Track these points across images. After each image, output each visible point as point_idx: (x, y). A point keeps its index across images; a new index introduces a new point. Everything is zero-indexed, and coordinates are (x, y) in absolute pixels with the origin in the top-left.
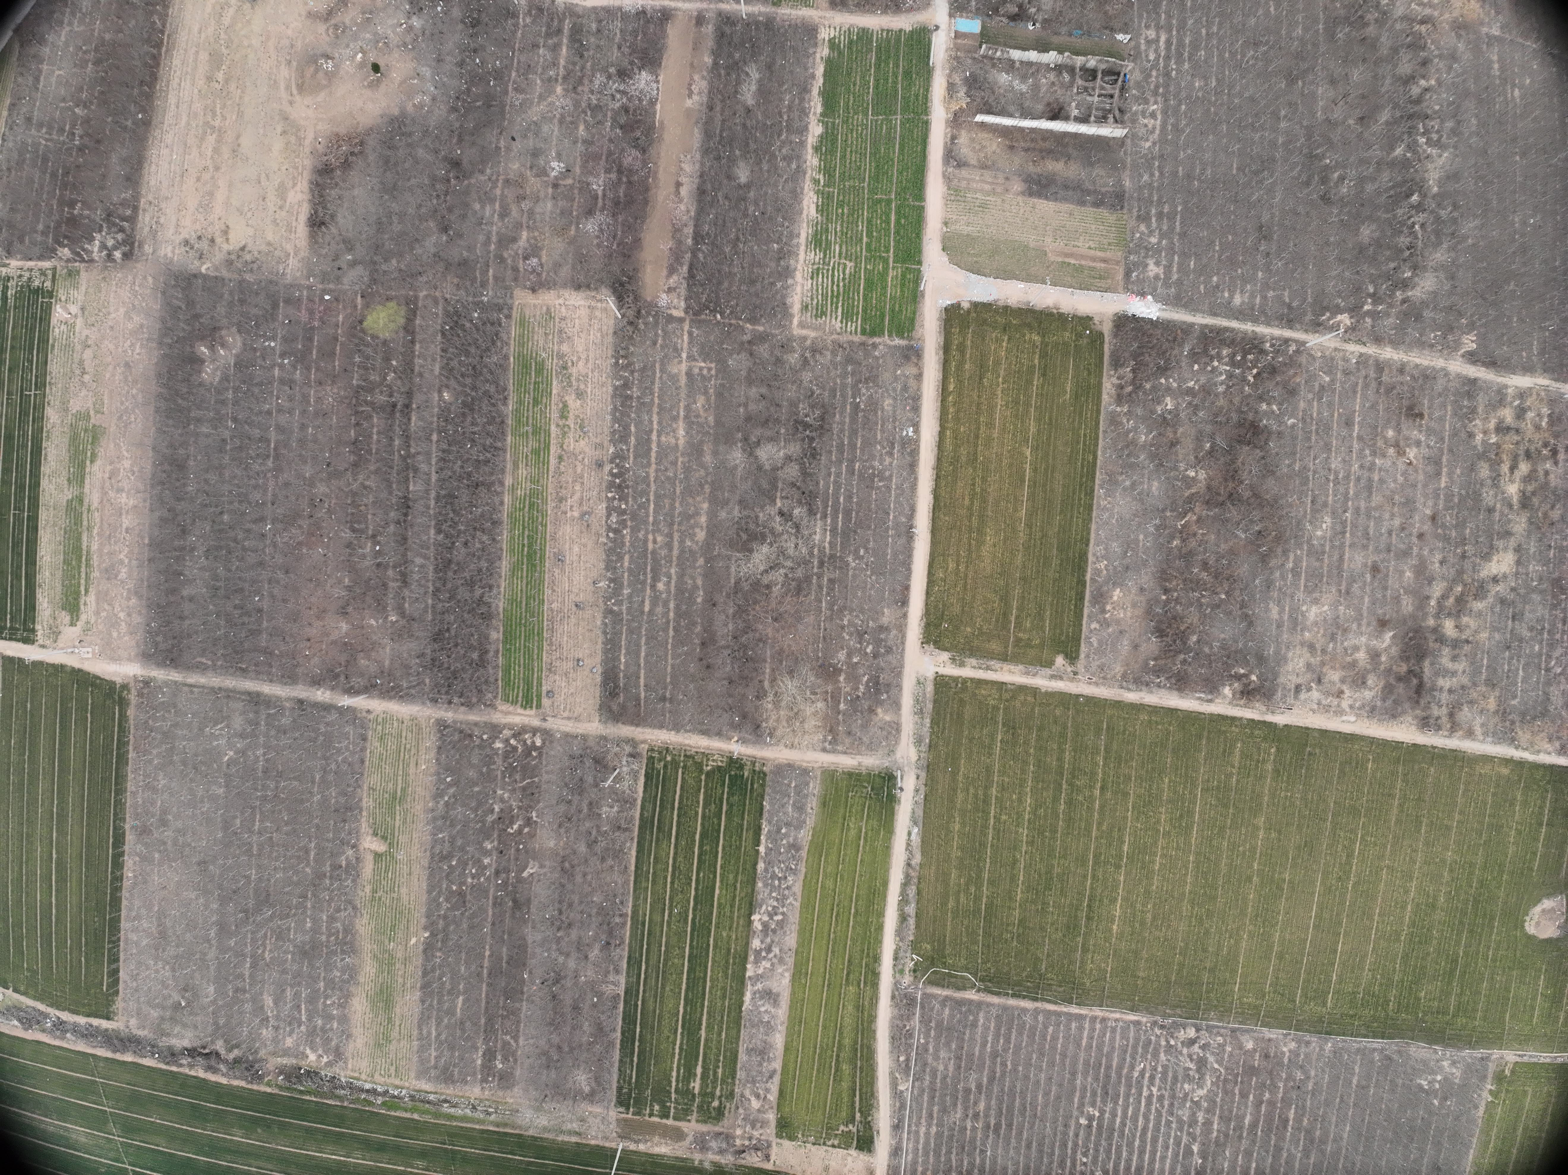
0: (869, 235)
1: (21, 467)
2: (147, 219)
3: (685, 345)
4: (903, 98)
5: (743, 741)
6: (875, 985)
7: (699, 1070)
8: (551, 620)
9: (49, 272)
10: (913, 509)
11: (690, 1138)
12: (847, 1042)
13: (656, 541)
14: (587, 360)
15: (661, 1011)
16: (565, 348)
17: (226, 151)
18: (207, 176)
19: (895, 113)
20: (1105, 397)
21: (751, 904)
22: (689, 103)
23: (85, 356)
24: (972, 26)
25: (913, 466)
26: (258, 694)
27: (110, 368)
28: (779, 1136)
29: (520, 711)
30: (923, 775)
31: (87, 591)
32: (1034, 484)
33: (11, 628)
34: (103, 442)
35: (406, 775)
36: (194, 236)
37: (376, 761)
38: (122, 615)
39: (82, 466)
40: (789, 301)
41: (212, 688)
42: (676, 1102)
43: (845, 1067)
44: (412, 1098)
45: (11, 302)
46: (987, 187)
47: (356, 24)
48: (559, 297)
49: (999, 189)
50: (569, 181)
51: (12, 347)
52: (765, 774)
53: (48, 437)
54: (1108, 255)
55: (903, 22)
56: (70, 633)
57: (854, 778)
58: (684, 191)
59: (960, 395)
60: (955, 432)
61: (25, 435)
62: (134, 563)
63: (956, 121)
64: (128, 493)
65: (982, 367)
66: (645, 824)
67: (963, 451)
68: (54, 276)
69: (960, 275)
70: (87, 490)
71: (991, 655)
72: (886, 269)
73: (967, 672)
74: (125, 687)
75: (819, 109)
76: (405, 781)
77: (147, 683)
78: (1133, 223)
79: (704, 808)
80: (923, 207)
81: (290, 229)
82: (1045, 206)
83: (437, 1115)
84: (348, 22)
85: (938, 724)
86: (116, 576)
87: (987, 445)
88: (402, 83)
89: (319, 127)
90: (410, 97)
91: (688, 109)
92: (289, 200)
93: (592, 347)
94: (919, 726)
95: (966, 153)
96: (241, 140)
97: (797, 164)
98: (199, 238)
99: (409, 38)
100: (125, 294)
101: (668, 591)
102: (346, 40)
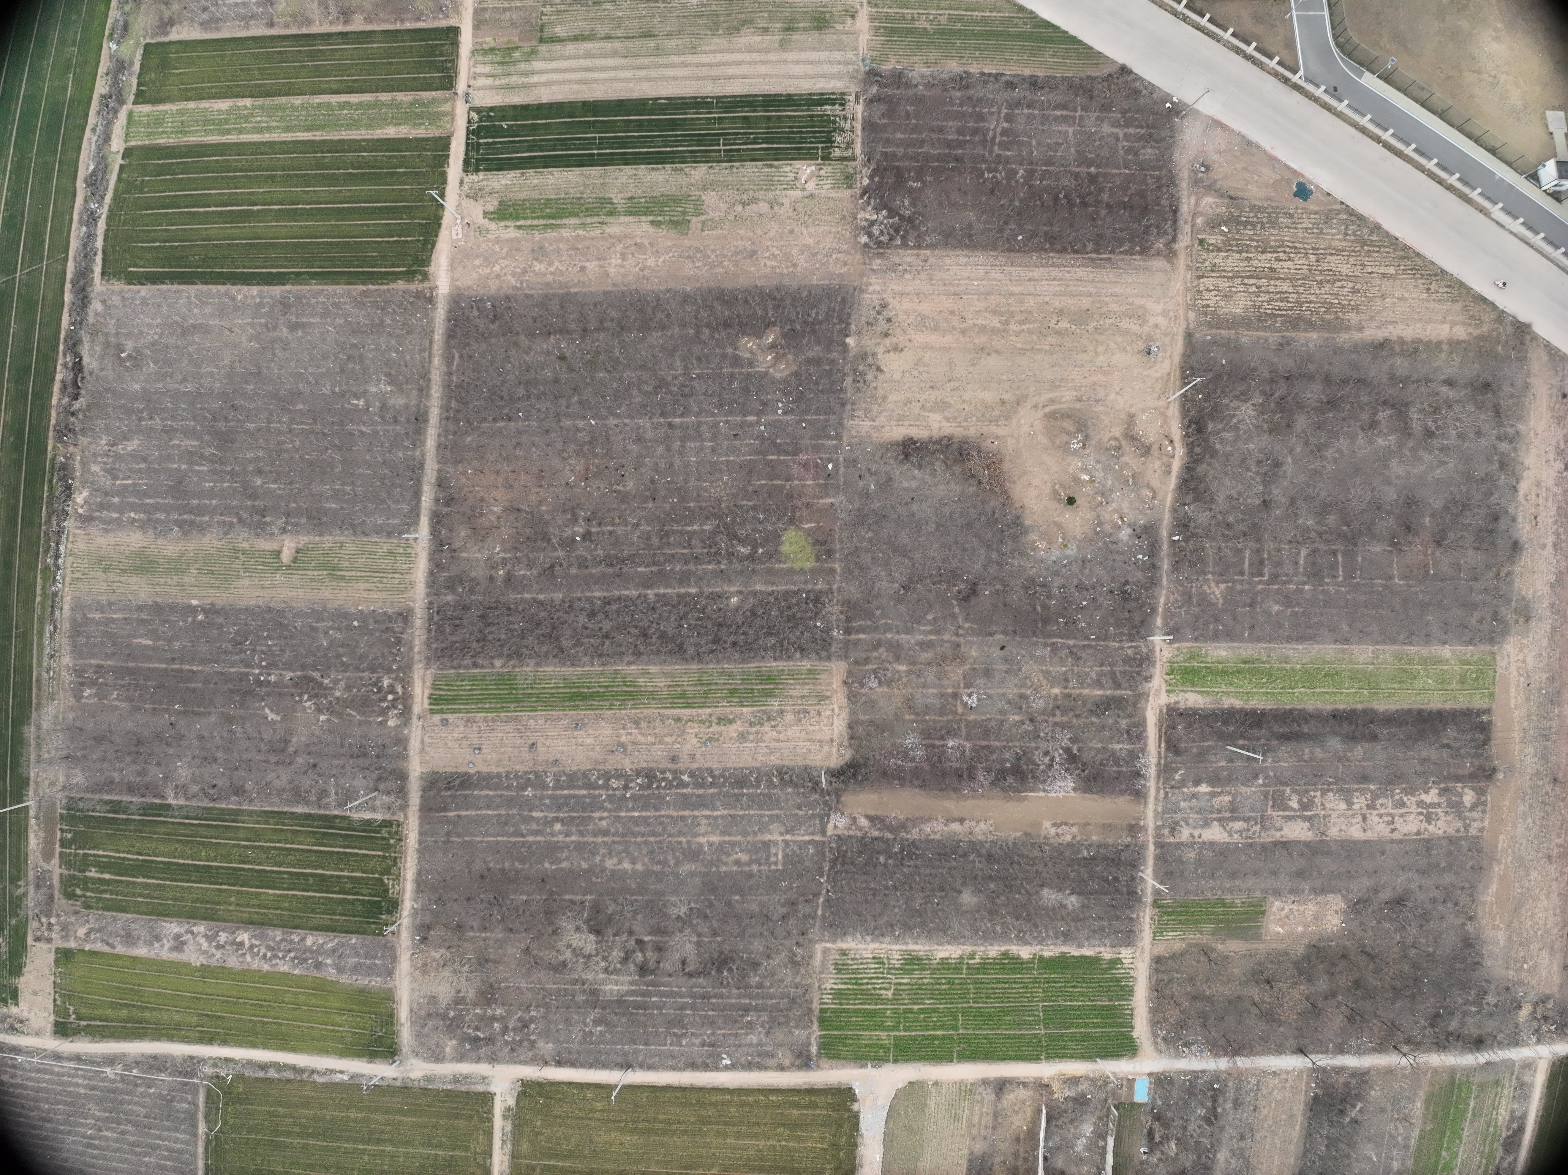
0: (921, 1011)
1: (643, 141)
2: (908, 259)
3: (798, 838)
4: (1062, 1035)
5: (415, 913)
6: (201, 1041)
7: (107, 876)
8: (516, 719)
9: (850, 153)
10: (651, 1067)
11: (46, 867)
12: (147, 1014)
13: (602, 819)
14: (778, 741)
15: (158, 840)
16: (789, 717)
17: (982, 340)
18: (955, 321)
19: (1046, 1028)
21: (262, 924)
22: (1047, 824)
23: (761, 204)
24: (1141, 1095)
25: (693, 1066)
26: (426, 421)
27: (750, 234)
28: (57, 950)
29: (427, 692)
30: (398, 1084)
31: (519, 227)
33: (479, 144)
34: (672, 234)
35: (357, 580)
36: (891, 314)
37: (369, 548)
38: (497, 268)
39: (646, 212)
40: (849, 938)
41: (429, 373)
42: (76, 855)
43: (124, 1013)
44: (55, 594)
45: (818, 110)
46: (976, 1119)
47: (1122, 469)
48: (840, 708)
49: (974, 1131)
50: (960, 710)
51: (769, 118)
52: (384, 935)
53: (676, 170)
55: (1141, 1029)
56: (476, 212)
57: (389, 1019)
58: (955, 827)
59: (766, 1106)
60: (729, 1103)
61: (678, 142)
62: (550, 278)
63: (1042, 1086)
64: (622, 266)
65: (795, 1125)
66: (329, 821)
67: (711, 1112)
68: (845, 159)
69: (884, 1101)
70: (623, 219)
71: (516, 1144)
72: (887, 1029)
73: (498, 1122)
74: (426, 276)
75: (1047, 954)
76: (349, 580)
77: (431, 300)
79: (348, 877)
80: (951, 1061)
81: (900, 419)
83: (41, 620)
84: (1125, 459)
85: (447, 1096)
86: (536, 259)
87: (718, 1134)
88: (1058, 525)
89: (1010, 441)
90: (1044, 536)
91: (1040, 824)
92: (931, 415)
93: (791, 745)
94: (443, 1079)
95: (1009, 1098)
96: (994, 355)
97: (988, 937)
98: (889, 320)
99: (1108, 528)
100: (828, 243)
101: (552, 834)
102: (1104, 459)
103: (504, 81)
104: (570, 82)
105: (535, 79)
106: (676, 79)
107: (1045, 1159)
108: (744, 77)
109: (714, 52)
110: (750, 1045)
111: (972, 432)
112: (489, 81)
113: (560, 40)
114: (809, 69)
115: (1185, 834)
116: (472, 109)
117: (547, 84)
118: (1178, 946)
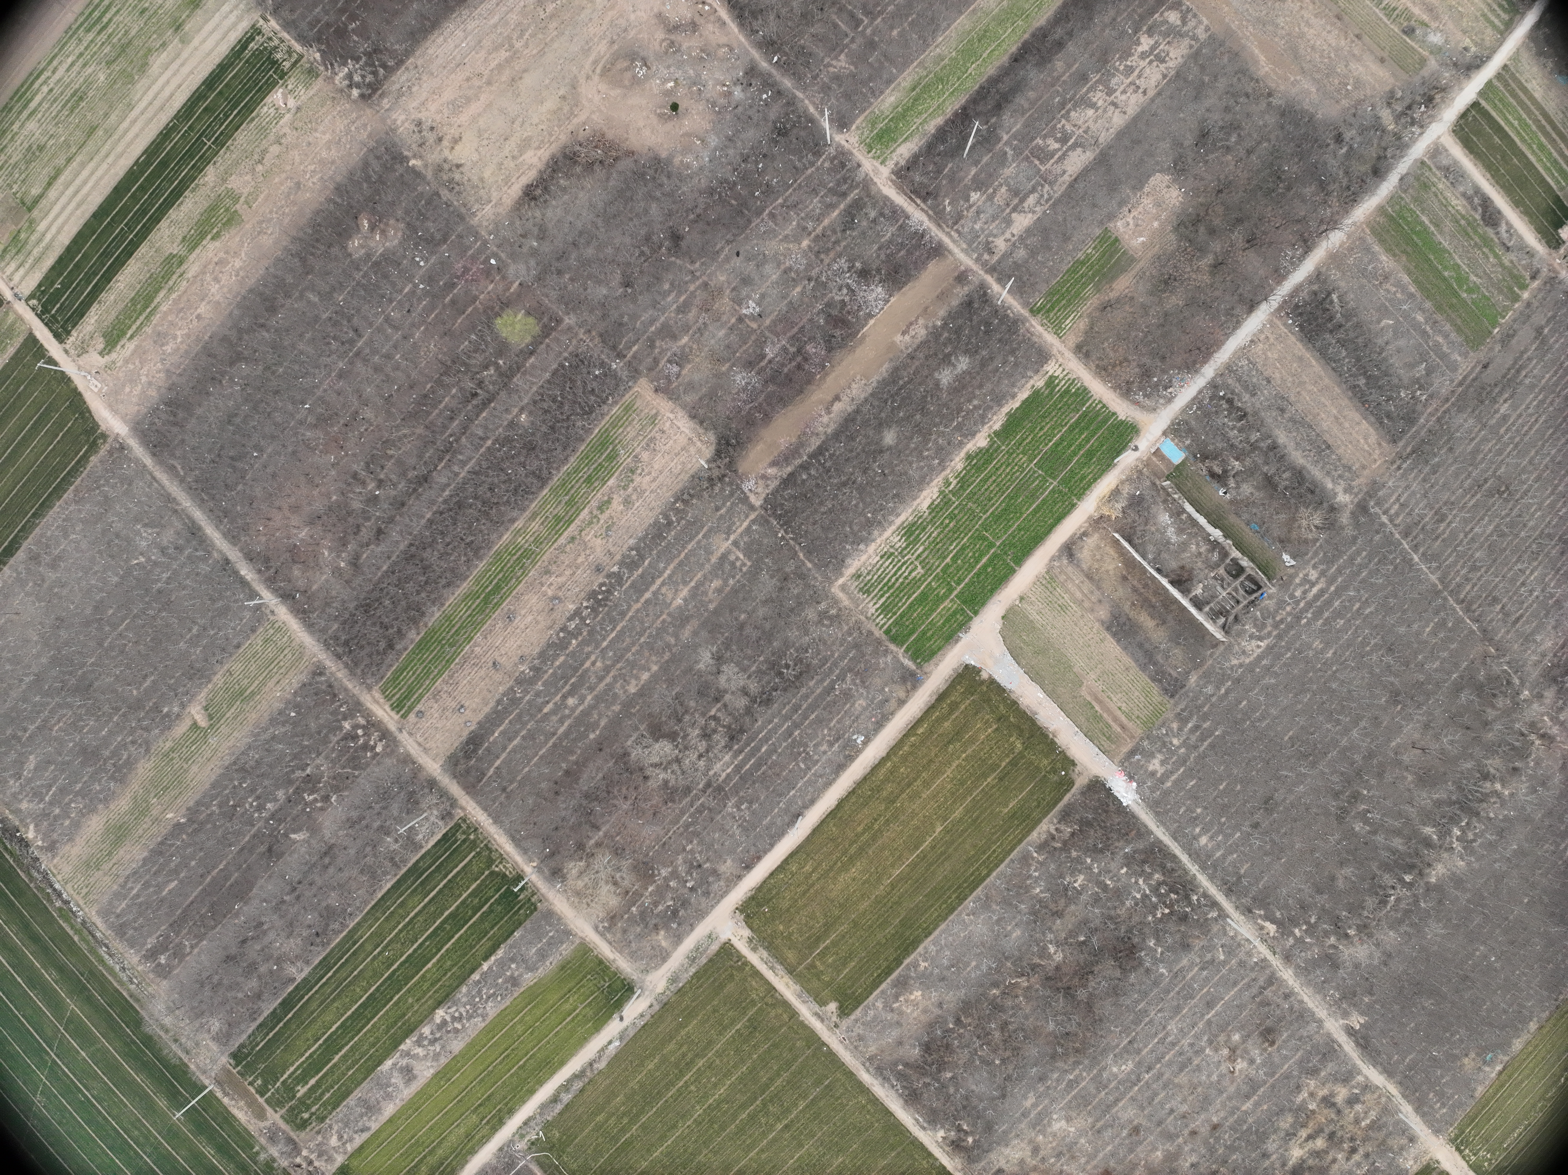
0: (955, 559)
1: (155, 196)
2: (404, 78)
3: (739, 531)
4: (1071, 471)
5: (539, 869)
6: (494, 1129)
7: (312, 1082)
8: (465, 660)
9: (295, 56)
10: (813, 802)
11: (267, 1124)
12: (440, 1152)
13: (594, 663)
14: (654, 480)
15: (318, 1016)
16: (645, 456)
17: (505, 77)
18: (476, 82)
19: (1054, 478)
20: (1035, 834)
21: (447, 996)
22: (898, 338)
23: (271, 149)
24: (1176, 455)
25: (840, 768)
26: (200, 528)
27: (284, 176)
29: (387, 706)
30: (657, 1007)
31: (132, 337)
32: (923, 857)
33: (53, 316)
34: (233, 231)
35: (263, 684)
36: (429, 123)
37: (249, 653)
38: (144, 379)
39: (202, 236)
40: (849, 561)
41: (169, 495)
42: (277, 1090)
44: (84, 923)
45: (247, 53)
46: (1079, 595)
47: (690, 55)
48: (672, 412)
49: (1087, 604)
50: (754, 325)
51: (220, 93)
52: (536, 909)
53: (194, 190)
54: (1130, 725)
55: (1122, 409)
56: (94, 359)
57: (602, 966)
58: (837, 407)
59: (922, 742)
60: (895, 768)
61: (178, 172)
62: (184, 347)
63: (1098, 522)
64: (221, 288)
65: (957, 734)
66: (415, 871)
67: (889, 787)
68: (296, 62)
69: (999, 649)
70: (192, 257)
71: (782, 961)
72: (946, 596)
73: (753, 958)
74: (104, 436)
75: (997, 426)
76: (259, 690)
77: (122, 447)
78: (1170, 715)
79: (469, 896)
80: (1014, 571)
81: (507, 181)
82: (1112, 647)
83: (93, 951)
84: (685, 46)
85: (699, 979)
86: (163, 345)
87: (911, 798)
88: (687, 135)
89: (594, 117)
90: (684, 152)
91: (893, 343)
92: (524, 157)
93: (666, 472)
94: (683, 969)
95: (1085, 554)
96: (525, 75)
97: (943, 457)
98: (432, 129)
99: (722, 101)
100: (340, 125)
101: (573, 710)
102: (671, 61)
103: (30, 261)
104: (72, 214)
105: (48, 237)
106: (137, 136)
107: (1159, 571)
108: (179, 86)
109: (145, 93)
110: (864, 710)
111: (564, 138)
112: (22, 271)
113: (41, 196)
114: (217, 36)
115: (1001, 245)
116: (27, 300)
117: (58, 232)
118: (1083, 324)
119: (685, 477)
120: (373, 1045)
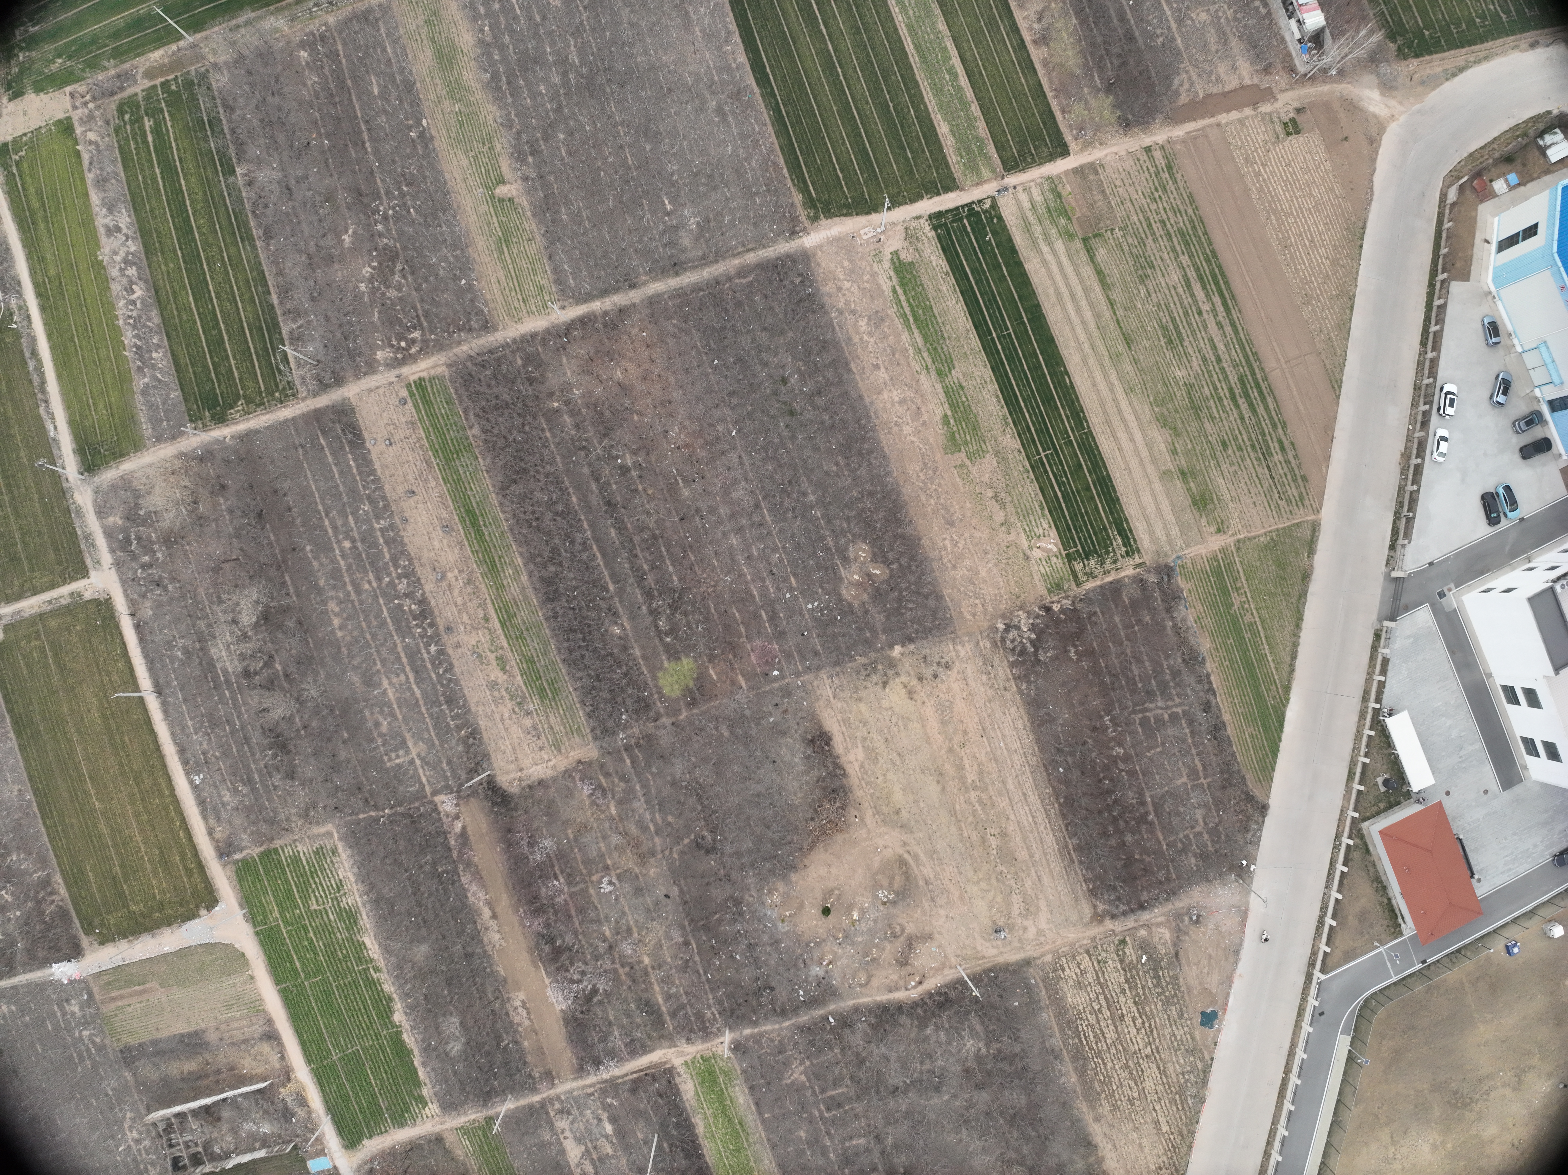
0: (311, 941)
1: (1021, 377)
2: (1001, 672)
3: (421, 771)
4: (339, 1076)
5: (221, 441)
6: (37, 285)
7: (150, 139)
8: (430, 468)
9: (1082, 578)
10: (165, 711)
11: (139, 78)
12: (42, 226)
13: (369, 583)
14: (502, 720)
15: (199, 172)
16: (528, 722)
17: (948, 768)
18: (957, 739)
19: (339, 1059)
20: (60, 880)
21: (159, 302)
22: (522, 996)
23: (1002, 513)
24: (315, 1165)
25: (182, 751)
26: (677, 274)
27: (969, 514)
28: (69, 119)
29: (424, 374)
30: (65, 485)
31: (894, 291)
32: (81, 779)
33: (961, 220)
34: (942, 439)
35: (505, 267)
36: (942, 676)
37: (538, 265)
38: (847, 285)
39: (954, 406)
40: (349, 852)
41: (724, 259)
42: (159, 101)
43: (36, 205)
45: (1113, 532)
46: (234, 1025)
47: (877, 946)
48: (554, 767)
49: (224, 1026)
51: (1088, 488)
52: (191, 421)
53: (1005, 419)
54: (113, 1005)
55: (373, 1145)
56: (895, 243)
57: (119, 455)
58: (486, 913)
59: (172, 830)
60: (162, 796)
61: (1032, 411)
62: (856, 339)
63: (287, 1074)
64: (892, 403)
65: (165, 862)
66: (274, 327)
67: (148, 782)
68: (1075, 576)
69: (218, 936)
70: (939, 387)
71: (53, 613)
72: (283, 917)
73: (65, 590)
74: (815, 219)
75: (405, 1036)
76: (502, 260)
77: (794, 233)
78: (107, 1041)
79: (230, 366)
80: (277, 984)
81: (846, 722)
82: (181, 1028)
84: (888, 946)
85: (71, 534)
86: (869, 319)
87: (131, 795)
88: (801, 905)
89: (863, 832)
90: (786, 897)
91: (519, 990)
92: (860, 749)
93: (503, 733)
94: (84, 525)
95: (266, 1048)
96: (939, 787)
97: (400, 978)
98: (935, 676)
99: (816, 954)
100: (988, 591)
101: (339, 542)
102: (880, 926)
103: (1032, 219)
104: (1054, 283)
105: (1045, 248)
106: (1094, 385)
107: (224, 1100)
108: (1120, 450)
109: (1135, 412)
110: (220, 796)
111: (858, 793)
112: (1026, 205)
113: (1092, 258)
114: (1151, 509)
115: (562, 1124)
116: (993, 199)
117: (1044, 262)
118: (459, 1153)
119: (491, 749)
120: (152, 211)
